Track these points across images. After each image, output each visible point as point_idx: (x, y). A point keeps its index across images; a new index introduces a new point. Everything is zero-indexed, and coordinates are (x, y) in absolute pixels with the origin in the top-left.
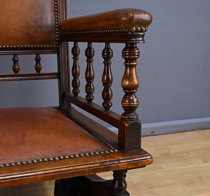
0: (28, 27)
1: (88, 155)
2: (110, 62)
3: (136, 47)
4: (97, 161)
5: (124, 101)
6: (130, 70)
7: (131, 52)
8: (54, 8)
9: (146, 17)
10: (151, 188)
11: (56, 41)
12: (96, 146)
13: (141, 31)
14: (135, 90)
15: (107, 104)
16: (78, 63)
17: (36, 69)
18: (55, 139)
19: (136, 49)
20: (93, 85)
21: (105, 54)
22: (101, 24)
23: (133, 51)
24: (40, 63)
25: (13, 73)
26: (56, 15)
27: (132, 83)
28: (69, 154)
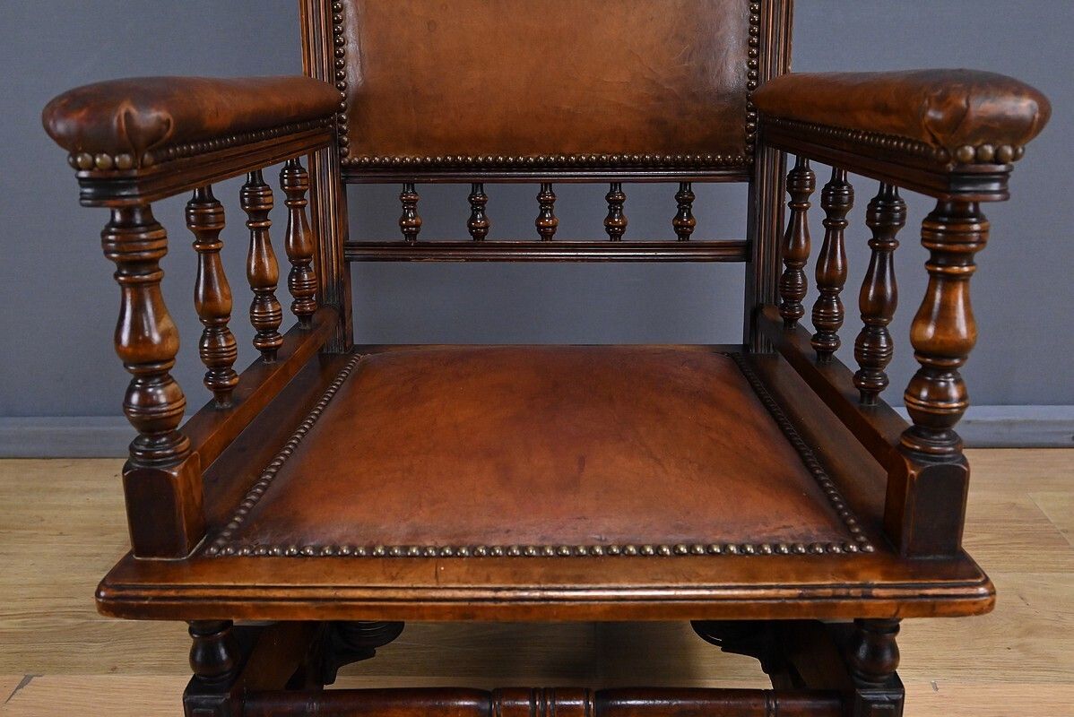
0: (659, 99)
1: (770, 552)
2: (892, 244)
3: (977, 214)
4: (791, 581)
5: (914, 391)
6: (945, 292)
7: (952, 228)
8: (748, 36)
9: (1023, 107)
10: (1030, 632)
11: (748, 142)
12: (804, 524)
13: (997, 159)
14: (955, 358)
15: (870, 379)
16: (805, 220)
17: (676, 227)
18: (677, 481)
19: (974, 220)
20: (838, 302)
21: (878, 215)
22: (863, 118)
23: (963, 227)
24: (689, 210)
25: (605, 237)
26: (752, 56)
27: (947, 338)
28: (709, 541)
